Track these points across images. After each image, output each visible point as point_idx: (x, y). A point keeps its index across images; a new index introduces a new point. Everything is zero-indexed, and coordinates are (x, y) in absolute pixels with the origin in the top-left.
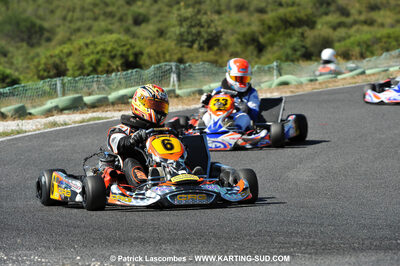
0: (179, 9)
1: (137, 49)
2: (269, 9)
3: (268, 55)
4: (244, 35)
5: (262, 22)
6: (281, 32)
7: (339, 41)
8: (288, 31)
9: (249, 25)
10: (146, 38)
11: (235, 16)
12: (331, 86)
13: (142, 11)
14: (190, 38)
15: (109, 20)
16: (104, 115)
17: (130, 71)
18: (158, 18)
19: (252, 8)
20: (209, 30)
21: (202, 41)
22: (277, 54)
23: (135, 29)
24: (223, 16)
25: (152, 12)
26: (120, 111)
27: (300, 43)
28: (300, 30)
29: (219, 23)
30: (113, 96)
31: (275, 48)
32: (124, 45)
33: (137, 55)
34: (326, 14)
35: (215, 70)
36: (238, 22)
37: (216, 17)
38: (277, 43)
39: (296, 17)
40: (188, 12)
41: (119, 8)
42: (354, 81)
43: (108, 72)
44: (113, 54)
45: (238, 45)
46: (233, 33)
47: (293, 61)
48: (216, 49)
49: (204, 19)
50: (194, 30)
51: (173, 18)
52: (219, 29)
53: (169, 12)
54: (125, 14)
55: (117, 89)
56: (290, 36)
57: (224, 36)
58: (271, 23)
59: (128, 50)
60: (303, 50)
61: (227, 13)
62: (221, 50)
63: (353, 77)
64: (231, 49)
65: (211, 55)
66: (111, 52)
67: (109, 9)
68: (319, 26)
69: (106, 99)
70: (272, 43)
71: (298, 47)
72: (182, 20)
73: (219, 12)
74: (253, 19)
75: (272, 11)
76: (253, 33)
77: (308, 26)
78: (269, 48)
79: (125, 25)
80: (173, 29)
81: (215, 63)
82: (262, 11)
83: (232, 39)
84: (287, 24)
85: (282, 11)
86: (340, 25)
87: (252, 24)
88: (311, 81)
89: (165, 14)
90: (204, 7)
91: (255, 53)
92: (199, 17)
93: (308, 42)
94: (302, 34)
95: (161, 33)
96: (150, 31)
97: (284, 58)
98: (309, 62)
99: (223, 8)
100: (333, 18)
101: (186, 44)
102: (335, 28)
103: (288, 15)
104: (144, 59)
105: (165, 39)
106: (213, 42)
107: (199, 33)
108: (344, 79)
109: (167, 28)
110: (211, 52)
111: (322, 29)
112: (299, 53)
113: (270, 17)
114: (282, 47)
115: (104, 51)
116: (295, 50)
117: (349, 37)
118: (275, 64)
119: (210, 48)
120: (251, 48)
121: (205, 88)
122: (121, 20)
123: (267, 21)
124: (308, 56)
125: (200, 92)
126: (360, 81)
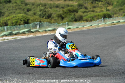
0: (40, 7)
1: (28, 18)
2: (65, 7)
3: (65, 20)
4: (58, 15)
5: (63, 11)
6: (69, 14)
7: (85, 16)
8: (70, 13)
10: (30, 15)
11: (56, 9)
12: (83, 29)
13: (30, 7)
14: (43, 15)
15: (20, 10)
16: (18, 37)
17: (26, 25)
18: (34, 10)
19: (60, 7)
20: (48, 13)
21: (46, 16)
22: (67, 20)
23: (27, 13)
24: (52, 9)
25: (32, 8)
26: (23, 36)
27: (74, 17)
28: (73, 14)
29: (51, 11)
30: (21, 31)
31: (67, 18)
32: (24, 17)
33: (28, 20)
34: (81, 9)
35: (50, 24)
36: (56, 11)
37: (50, 9)
39: (73, 10)
40: (43, 8)
41: (23, 7)
42: (89, 28)
43: (20, 25)
44: (21, 20)
45: (56, 17)
46: (55, 14)
47: (72, 22)
48: (50, 18)
49: (47, 10)
50: (44, 13)
51: (38, 9)
52: (51, 13)
54: (25, 8)
55: (22, 30)
56: (71, 15)
57: (52, 15)
58: (66, 11)
59: (25, 19)
62: (51, 18)
63: (89, 27)
64: (54, 19)
65: (49, 20)
66: (21, 19)
67: (20, 7)
68: (79, 12)
69: (19, 32)
70: (66, 17)
72: (40, 10)
73: (51, 8)
74: (60, 10)
75: (66, 8)
76: (61, 14)
77: (76, 12)
78: (65, 18)
79: (25, 11)
80: (38, 13)
81: (49, 22)
82: (63, 8)
83: (55, 15)
84: (70, 11)
85: (69, 8)
86: (85, 12)
87: (60, 11)
88: (77, 27)
89: (36, 8)
90: (47, 6)
91: (61, 20)
92: (45, 9)
93: (76, 17)
94: (74, 14)
95: (35, 14)
96: (31, 13)
97: (69, 21)
98: (76, 22)
99: (52, 7)
100: (83, 10)
101: (42, 17)
102: (83, 13)
103: (71, 9)
104: (30, 21)
105: (36, 15)
106: (49, 16)
108: (86, 27)
110: (49, 19)
111: (80, 13)
112: (73, 20)
113: (65, 9)
114: (69, 18)
115: (18, 19)
116: (72, 19)
117: (88, 15)
118: (67, 23)
119: (48, 18)
120: (60, 18)
121: (47, 29)
122: (23, 10)
123: (64, 11)
124: (76, 20)
125: (46, 31)
126: (91, 28)
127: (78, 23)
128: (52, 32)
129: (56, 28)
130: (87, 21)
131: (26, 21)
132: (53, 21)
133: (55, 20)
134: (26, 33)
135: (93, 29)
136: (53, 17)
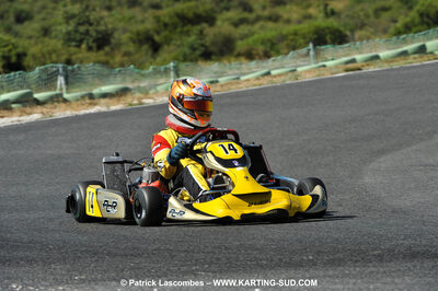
0: (65, 6)
1: (20, 50)
2: (164, 4)
3: (164, 54)
4: (138, 34)
5: (158, 19)
6: (179, 30)
7: (242, 39)
8: (185, 29)
9: (143, 22)
11: (128, 12)
12: (234, 89)
13: (26, 7)
14: (78, 37)
17: (12, 74)
19: (146, 4)
20: (99, 28)
21: (91, 40)
22: (173, 54)
23: (18, 28)
24: (114, 12)
25: (36, 9)
26: (2, 117)
27: (199, 42)
28: (196, 29)
29: (109, 20)
31: (172, 47)
32: (6, 46)
33: (21, 56)
34: (228, 9)
35: (106, 71)
36: (130, 19)
37: (105, 13)
38: (174, 42)
39: (194, 13)
40: (76, 9)
42: (256, 82)
45: (131, 44)
46: (125, 31)
47: (191, 61)
48: (107, 49)
49: (93, 16)
50: (82, 29)
51: (59, 15)
52: (110, 26)
53: (54, 9)
54: (7, 12)
56: (188, 33)
57: (116, 35)
58: (167, 20)
59: (10, 51)
60: (203, 49)
61: (118, 9)
62: (112, 49)
63: (258, 78)
64: (124, 49)
65: (101, 55)
68: (219, 23)
70: (168, 41)
71: (196, 46)
72: (69, 18)
73: (109, 8)
74: (146, 15)
75: (168, 6)
76: (148, 31)
77: (206, 22)
78: (166, 47)
79: (6, 23)
80: (59, 28)
81: (105, 64)
82: (157, 7)
83: (125, 37)
84: (187, 20)
85: (179, 7)
86: (242, 21)
87: (145, 21)
88: (212, 82)
89: (50, 11)
90: (92, 2)
91: (150, 53)
92: (87, 13)
93: (208, 41)
94: (201, 32)
95: (46, 32)
96: (33, 30)
97: (181, 58)
98: (209, 62)
99: (114, 4)
100: (234, 14)
101: (73, 44)
102: (236, 25)
103: (185, 11)
104: (27, 61)
105: (50, 38)
106: (103, 41)
107: (87, 31)
108: (248, 80)
110: (101, 52)
111: (223, 26)
112: (198, 52)
113: (165, 13)
114: (179, 46)
116: (193, 49)
117: (253, 34)
118: (172, 64)
119: (100, 48)
120: (145, 47)
121: (96, 91)
122: (2, 18)
123: (162, 18)
124: (207, 56)
125: (91, 96)
126: (265, 82)
127: (214, 66)
128: (115, 100)
129: (130, 86)
130: (250, 56)
132: (118, 58)
133: (127, 54)
134: (13, 106)
135: (275, 88)
136: (119, 45)
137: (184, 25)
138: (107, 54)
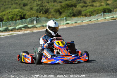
0: (36, 2)
2: (63, 2)
3: (63, 15)
4: (56, 9)
5: (61, 6)
6: (67, 8)
7: (84, 11)
8: (69, 8)
9: (57, 6)
10: (27, 10)
11: (53, 4)
12: (81, 24)
13: (26, 2)
14: (40, 10)
15: (16, 5)
16: (15, 33)
17: (22, 20)
18: (30, 4)
19: (58, 1)
20: (45, 8)
21: (43, 11)
22: (65, 15)
23: (24, 8)
24: (49, 4)
25: (29, 2)
26: (19, 32)
27: (72, 12)
28: (71, 8)
29: (48, 6)
30: (17, 27)
31: (65, 13)
32: (20, 12)
33: (24, 15)
34: (80, 3)
35: (47, 19)
37: (47, 4)
39: (71, 4)
40: (39, 3)
41: (19, 1)
42: (88, 23)
43: (16, 20)
44: (17, 15)
45: (54, 12)
47: (70, 17)
48: (48, 13)
49: (44, 5)
50: (41, 8)
51: (35, 4)
52: (48, 7)
53: (34, 3)
54: (21, 3)
55: (18, 25)
56: (69, 9)
57: (50, 10)
58: (64, 6)
59: (22, 14)
61: (51, 3)
62: (49, 14)
63: (88, 22)
64: (52, 13)
65: (46, 15)
66: (17, 14)
67: (16, 2)
68: (77, 7)
69: (15, 28)
70: (64, 12)
72: (37, 5)
73: (48, 3)
74: (58, 4)
75: (64, 2)
76: (58, 9)
77: (74, 6)
79: (21, 6)
80: (35, 8)
81: (47, 17)
82: (61, 2)
83: (52, 10)
84: (69, 6)
85: (67, 2)
86: (84, 6)
88: (75, 23)
89: (32, 3)
90: (44, 1)
91: (59, 15)
92: (42, 4)
93: (74, 11)
94: (73, 9)
95: (31, 9)
96: (28, 8)
97: (67, 16)
98: (74, 17)
99: (49, 1)
101: (39, 12)
102: (82, 7)
103: (69, 4)
104: (26, 17)
105: (33, 11)
106: (46, 11)
108: (85, 22)
109: (33, 7)
110: (46, 14)
111: (79, 7)
112: (72, 15)
113: (63, 4)
114: (67, 13)
115: (15, 14)
116: (70, 14)
117: (87, 10)
118: (65, 18)
119: (46, 13)
120: (58, 13)
122: (19, 5)
123: (62, 5)
124: (74, 15)
125: (43, 26)
126: (90, 23)
127: (76, 18)
130: (86, 16)
131: (23, 16)
132: (50, 16)
133: (53, 15)
134: (22, 29)
135: (93, 24)
136: (51, 12)
137: (68, 7)
138: (47, 15)
